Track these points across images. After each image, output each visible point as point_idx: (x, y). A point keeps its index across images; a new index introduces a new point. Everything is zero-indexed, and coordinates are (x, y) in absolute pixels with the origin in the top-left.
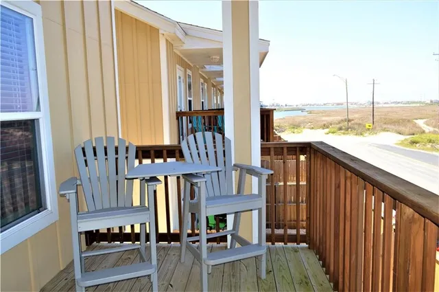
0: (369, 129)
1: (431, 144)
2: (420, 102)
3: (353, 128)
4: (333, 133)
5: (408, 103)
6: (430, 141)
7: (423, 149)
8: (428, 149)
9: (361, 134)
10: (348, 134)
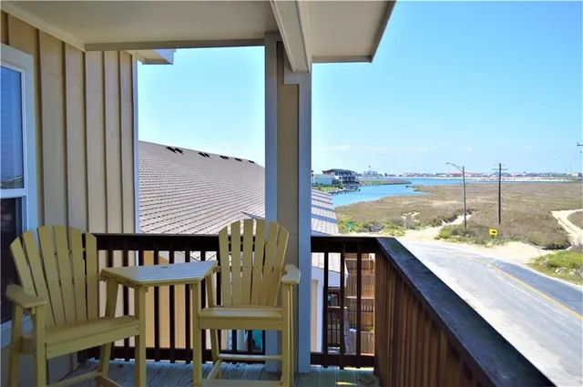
0: (493, 236)
1: (575, 270)
2: (563, 176)
3: (472, 234)
4: (446, 238)
5: (548, 175)
6: (574, 266)
7: (564, 278)
8: (571, 279)
9: (483, 243)
10: (465, 241)
